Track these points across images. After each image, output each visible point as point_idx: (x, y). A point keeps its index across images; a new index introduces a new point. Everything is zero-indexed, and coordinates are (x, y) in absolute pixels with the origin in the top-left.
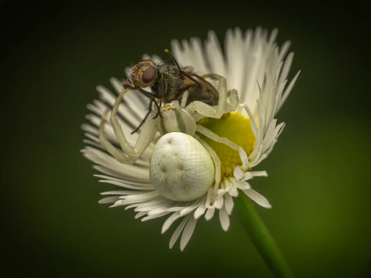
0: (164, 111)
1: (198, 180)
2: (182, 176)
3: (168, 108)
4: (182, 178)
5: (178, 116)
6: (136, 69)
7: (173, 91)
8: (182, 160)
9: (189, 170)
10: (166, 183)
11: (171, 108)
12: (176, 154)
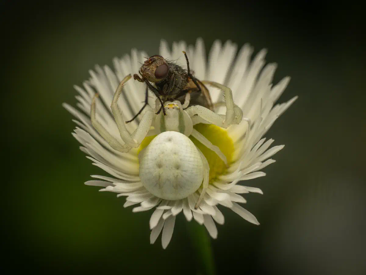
0: (168, 108)
1: (192, 183)
2: (177, 176)
3: (173, 106)
4: (176, 177)
5: (181, 116)
6: (150, 62)
7: (177, 90)
8: (181, 160)
9: (185, 171)
10: (159, 179)
11: (176, 107)
12: (175, 153)
